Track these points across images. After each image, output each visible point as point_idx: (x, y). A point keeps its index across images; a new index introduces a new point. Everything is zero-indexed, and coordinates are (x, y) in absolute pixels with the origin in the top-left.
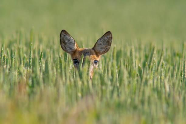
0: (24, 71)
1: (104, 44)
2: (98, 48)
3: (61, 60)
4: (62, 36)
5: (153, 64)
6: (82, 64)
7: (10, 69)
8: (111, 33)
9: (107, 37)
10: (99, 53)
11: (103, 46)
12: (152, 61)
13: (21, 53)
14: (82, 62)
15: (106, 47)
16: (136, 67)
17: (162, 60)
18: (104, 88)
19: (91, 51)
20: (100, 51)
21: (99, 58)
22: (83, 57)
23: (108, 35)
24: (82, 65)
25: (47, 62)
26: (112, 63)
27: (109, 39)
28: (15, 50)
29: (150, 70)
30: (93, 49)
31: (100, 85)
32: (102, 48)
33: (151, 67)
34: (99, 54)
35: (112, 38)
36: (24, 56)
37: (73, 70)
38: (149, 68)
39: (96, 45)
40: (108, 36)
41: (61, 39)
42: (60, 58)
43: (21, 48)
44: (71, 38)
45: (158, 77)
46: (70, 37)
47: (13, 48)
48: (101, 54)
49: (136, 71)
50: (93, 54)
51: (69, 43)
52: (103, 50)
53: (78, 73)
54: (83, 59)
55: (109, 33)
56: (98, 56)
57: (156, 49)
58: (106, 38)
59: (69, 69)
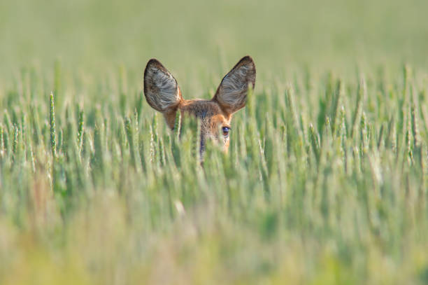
0: (47, 159)
1: (237, 87)
2: (225, 97)
3: (131, 126)
4: (150, 73)
5: (341, 119)
6: (179, 133)
7: (15, 157)
8: (251, 61)
9: (244, 70)
10: (229, 108)
11: (237, 91)
12: (338, 114)
13: (37, 117)
14: (179, 129)
15: (242, 93)
16: (302, 129)
17: (360, 110)
18: (233, 184)
19: (211, 106)
20: (230, 103)
21: (230, 120)
22: (180, 117)
23: (244, 65)
24: (180, 136)
25: (97, 133)
26: (247, 125)
27: (248, 74)
28: (22, 114)
29: (335, 136)
30: (215, 99)
31: (223, 178)
32: (235, 97)
33: (336, 128)
34: (228, 110)
35: (254, 70)
36: (45, 126)
37: (160, 147)
38: (333, 129)
39: (220, 89)
40: (244, 67)
41: (147, 79)
42: (127, 122)
43: (36, 106)
44: (169, 76)
45: (354, 149)
46: (167, 75)
47: (17, 109)
48: (234, 110)
49: (303, 139)
50: (217, 113)
51: (165, 89)
52: (236, 101)
53: (171, 154)
54: (180, 121)
55: (246, 60)
56: (227, 115)
57: (343, 86)
58: (241, 73)
59: (151, 147)
